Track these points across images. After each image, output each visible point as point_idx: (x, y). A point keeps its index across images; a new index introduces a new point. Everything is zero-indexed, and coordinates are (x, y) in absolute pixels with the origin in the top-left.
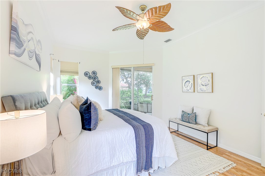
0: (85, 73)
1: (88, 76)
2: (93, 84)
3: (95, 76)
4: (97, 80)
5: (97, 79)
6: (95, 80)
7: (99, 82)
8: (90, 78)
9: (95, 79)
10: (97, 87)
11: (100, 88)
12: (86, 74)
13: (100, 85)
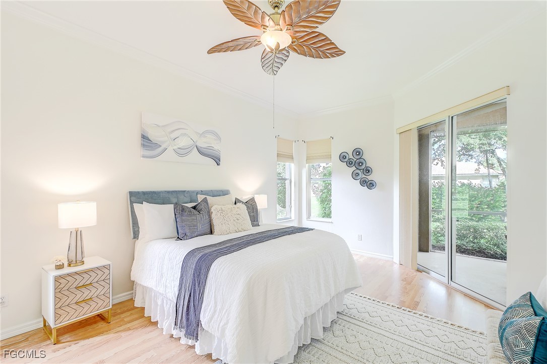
0: (341, 156)
1: (346, 160)
2: (355, 176)
3: (360, 158)
4: (363, 167)
5: (364, 165)
6: (360, 168)
7: (368, 171)
8: (350, 163)
9: (361, 164)
10: (364, 183)
11: (370, 184)
12: (343, 157)
13: (370, 178)
